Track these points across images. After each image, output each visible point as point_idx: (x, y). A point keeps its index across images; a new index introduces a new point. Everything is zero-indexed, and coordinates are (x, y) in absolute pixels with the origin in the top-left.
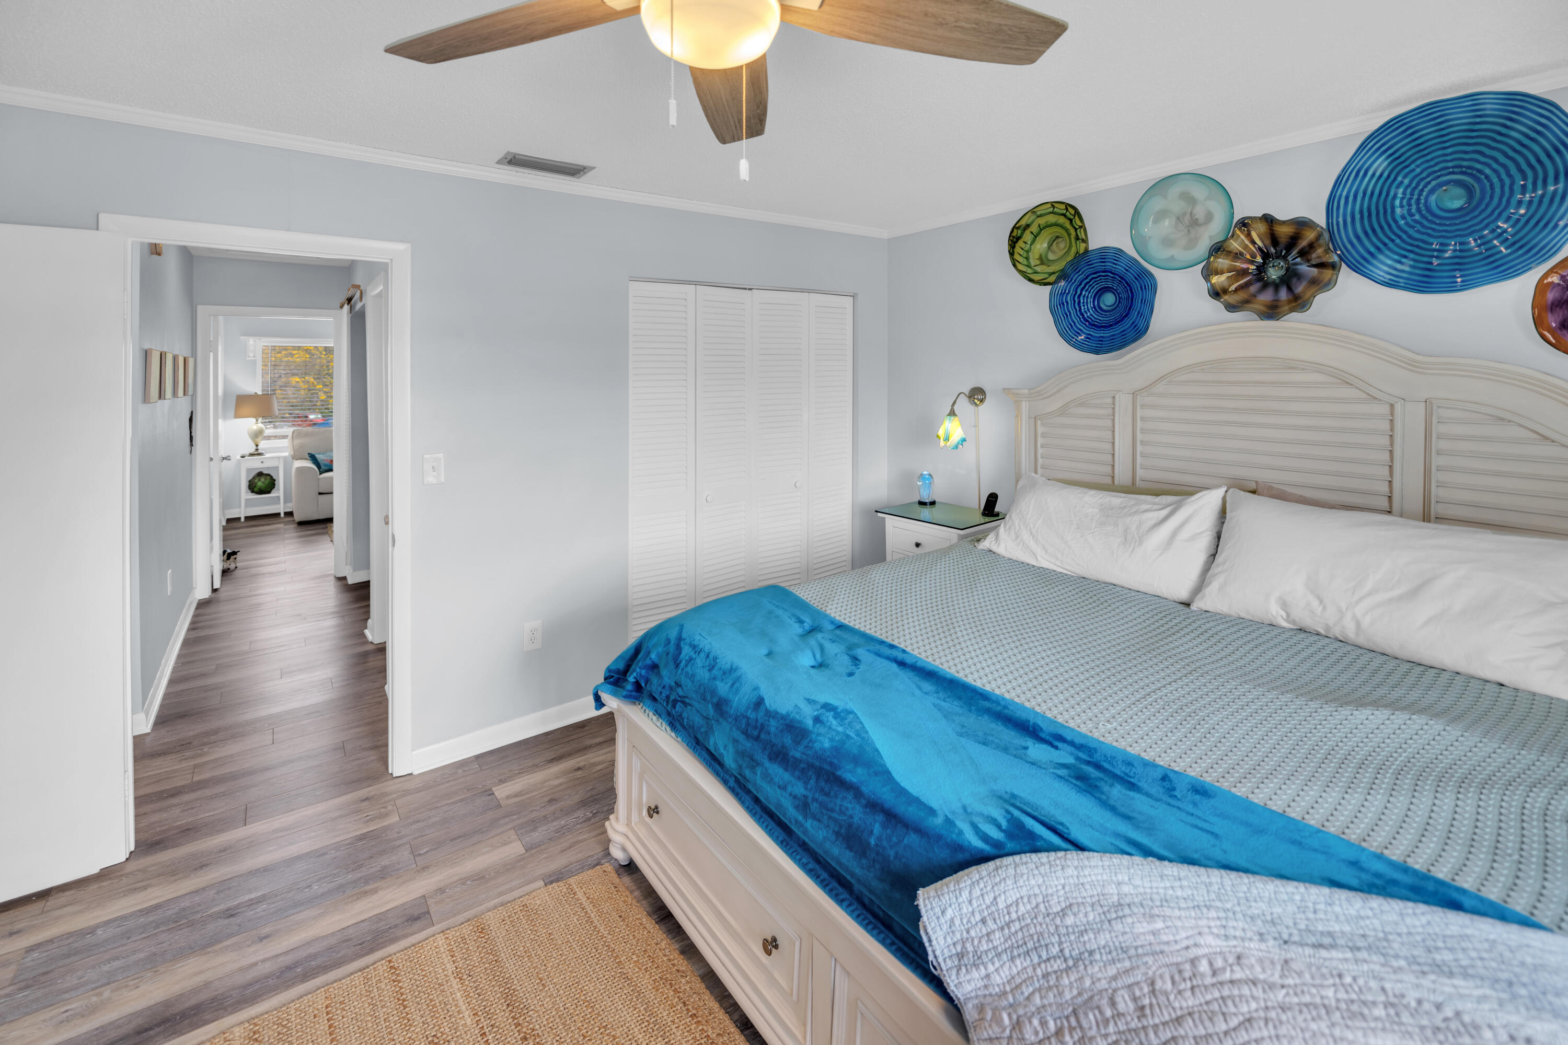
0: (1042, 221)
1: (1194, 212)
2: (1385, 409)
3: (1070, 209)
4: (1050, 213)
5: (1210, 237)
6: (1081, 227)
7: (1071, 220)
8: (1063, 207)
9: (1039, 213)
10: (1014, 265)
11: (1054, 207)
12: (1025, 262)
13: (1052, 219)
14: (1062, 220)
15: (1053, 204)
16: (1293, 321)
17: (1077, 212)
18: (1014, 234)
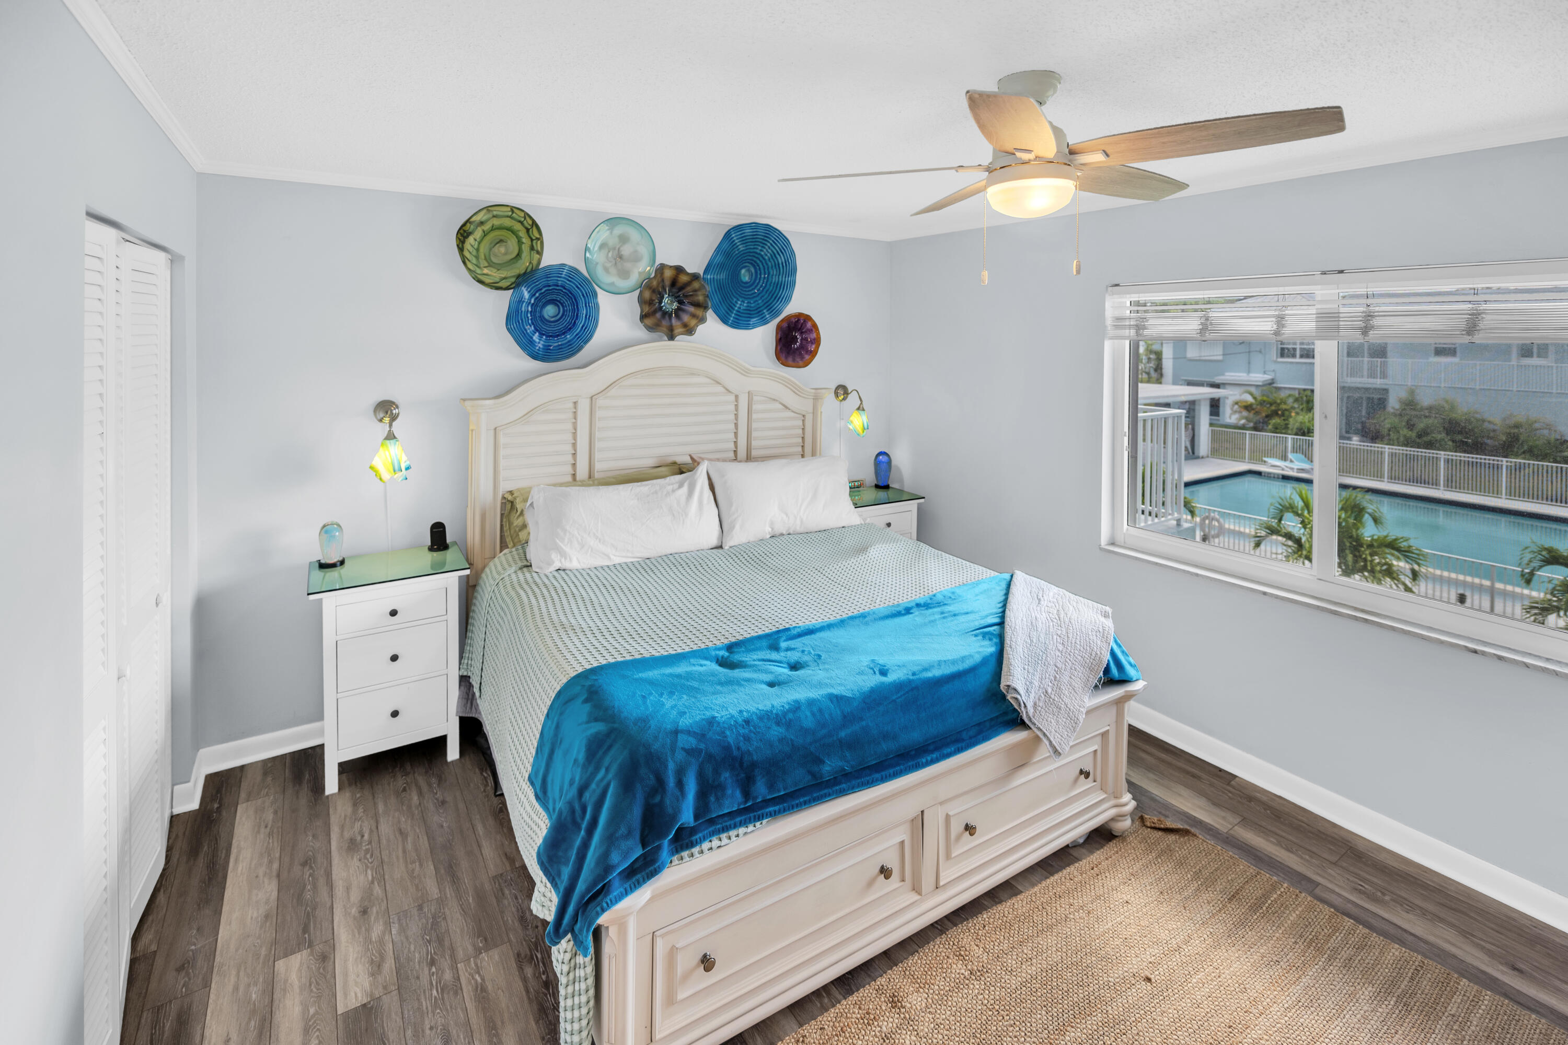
0: (496, 222)
1: (621, 249)
2: (732, 398)
3: (528, 219)
4: (508, 216)
5: (640, 273)
6: (538, 239)
7: (528, 230)
8: (522, 214)
9: (495, 213)
10: (464, 263)
11: (513, 212)
12: (474, 261)
13: (508, 222)
14: (518, 227)
15: (513, 209)
16: (682, 341)
17: (534, 223)
18: (466, 228)
